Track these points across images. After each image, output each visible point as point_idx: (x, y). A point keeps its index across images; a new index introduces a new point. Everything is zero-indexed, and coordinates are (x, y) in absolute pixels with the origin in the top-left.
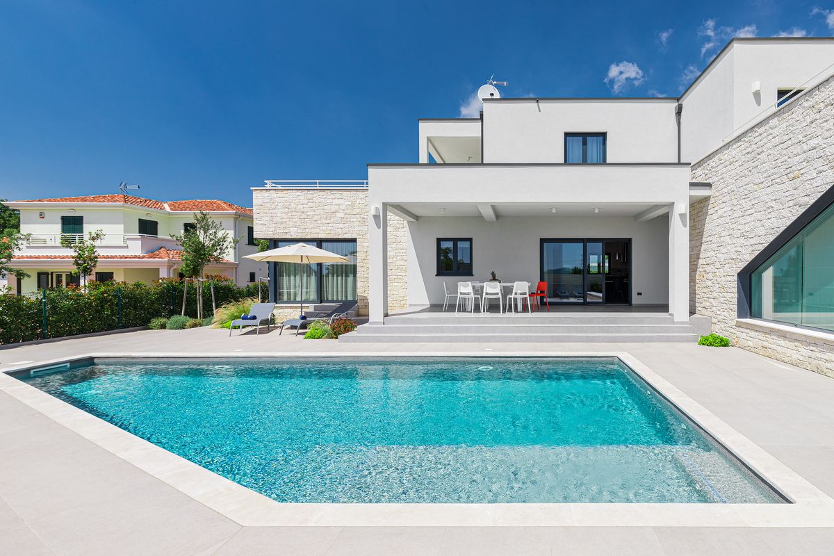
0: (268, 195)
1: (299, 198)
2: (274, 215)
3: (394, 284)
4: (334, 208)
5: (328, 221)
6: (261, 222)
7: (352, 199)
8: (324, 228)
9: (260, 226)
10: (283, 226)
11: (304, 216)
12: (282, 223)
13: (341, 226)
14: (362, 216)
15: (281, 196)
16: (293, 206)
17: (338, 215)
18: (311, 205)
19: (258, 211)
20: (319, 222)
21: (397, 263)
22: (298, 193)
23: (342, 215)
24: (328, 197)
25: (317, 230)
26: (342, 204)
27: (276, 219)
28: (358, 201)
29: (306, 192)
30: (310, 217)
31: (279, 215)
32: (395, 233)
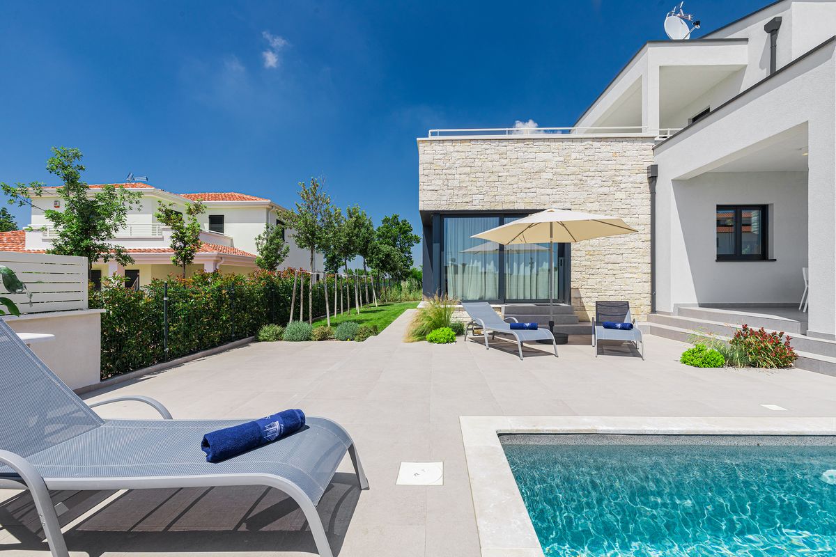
0: (441, 148)
1: (488, 152)
2: (450, 177)
3: (626, 275)
4: (537, 166)
5: (529, 185)
6: (429, 188)
7: (564, 153)
8: (523, 195)
9: (430, 193)
10: (463, 192)
11: (493, 178)
12: (460, 188)
13: (548, 191)
14: (580, 177)
15: (460, 149)
16: (478, 163)
17: (544, 175)
18: (504, 162)
19: (426, 172)
20: (515, 186)
21: (632, 245)
22: (485, 146)
23: (550, 176)
24: (529, 150)
25: (513, 198)
26: (550, 161)
27: (451, 183)
28: (574, 156)
29: (496, 144)
30: (503, 179)
31: (457, 176)
32: (628, 201)
